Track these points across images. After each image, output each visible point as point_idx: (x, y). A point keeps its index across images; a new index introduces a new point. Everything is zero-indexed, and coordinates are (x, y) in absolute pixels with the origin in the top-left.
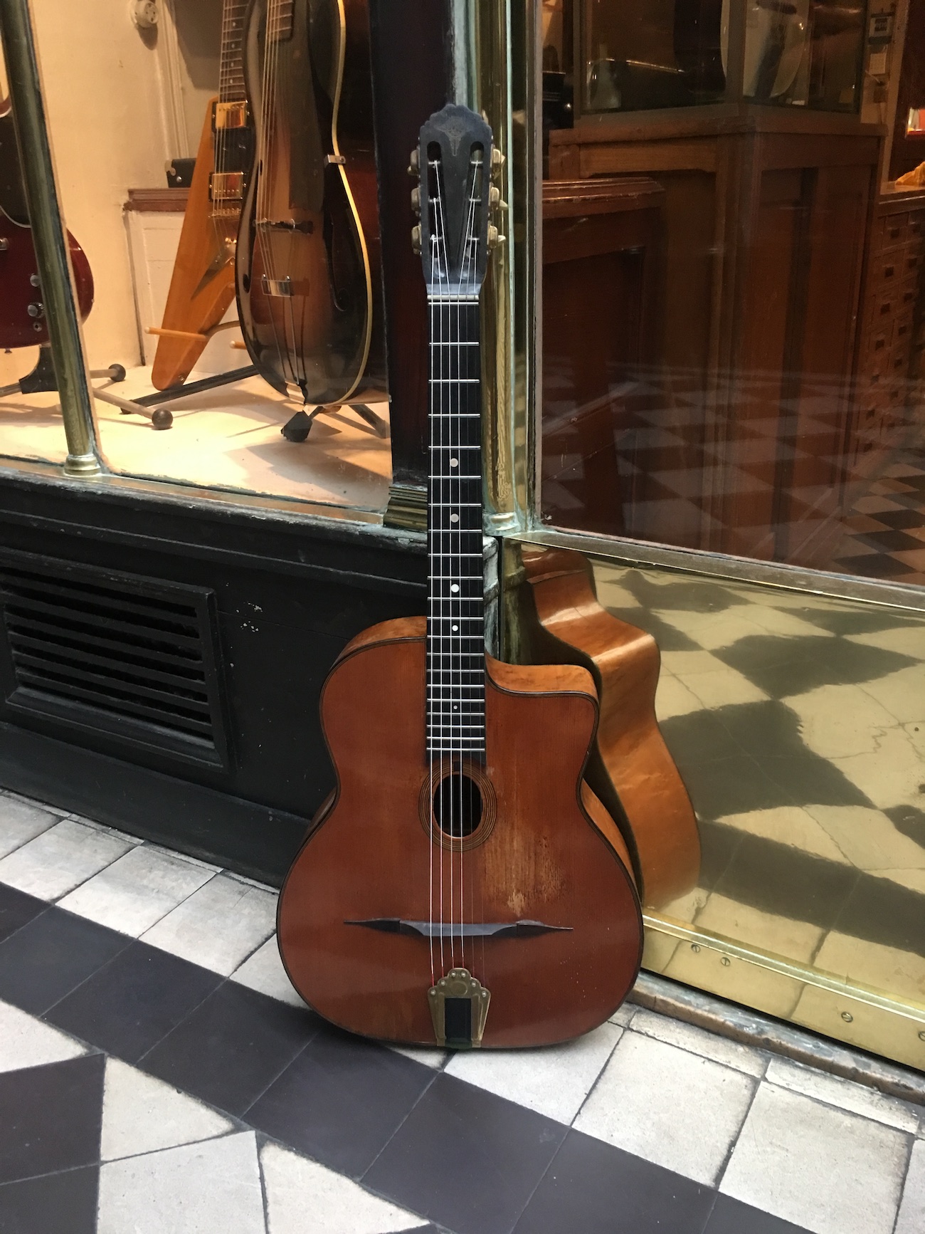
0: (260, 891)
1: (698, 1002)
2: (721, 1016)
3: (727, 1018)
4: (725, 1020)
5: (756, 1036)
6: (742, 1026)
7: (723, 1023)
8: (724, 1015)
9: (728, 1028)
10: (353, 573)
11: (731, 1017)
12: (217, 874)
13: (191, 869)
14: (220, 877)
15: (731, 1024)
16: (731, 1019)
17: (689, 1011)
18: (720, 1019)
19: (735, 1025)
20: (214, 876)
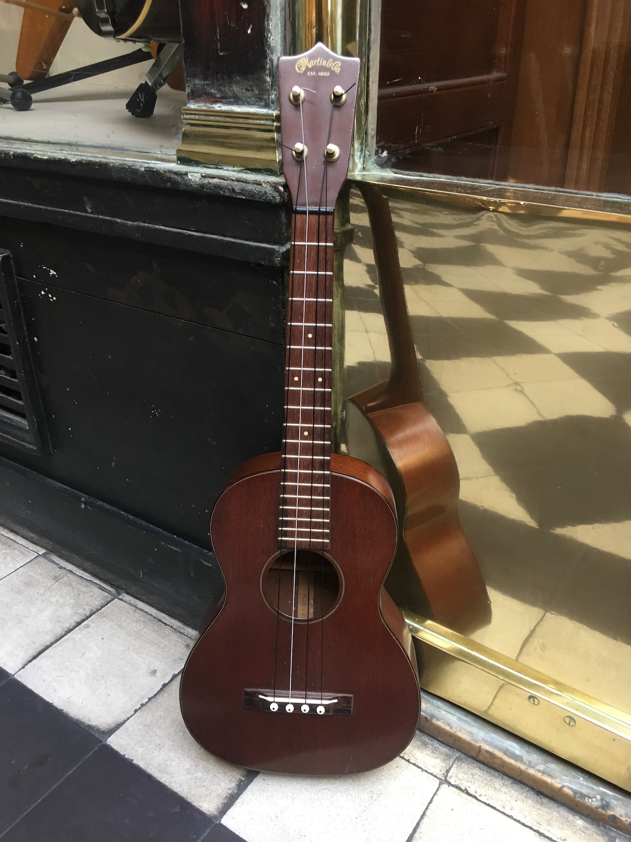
0: (75, 578)
1: (531, 760)
2: (558, 780)
3: (565, 784)
4: (563, 786)
5: (600, 810)
6: (583, 796)
7: (560, 789)
8: (562, 780)
9: (567, 796)
10: (142, 224)
11: (570, 783)
12: (39, 555)
13: (15, 549)
14: (41, 559)
15: (570, 793)
16: (571, 786)
17: (519, 768)
18: (557, 783)
19: (575, 792)
20: (35, 558)
